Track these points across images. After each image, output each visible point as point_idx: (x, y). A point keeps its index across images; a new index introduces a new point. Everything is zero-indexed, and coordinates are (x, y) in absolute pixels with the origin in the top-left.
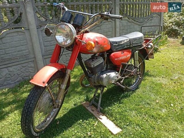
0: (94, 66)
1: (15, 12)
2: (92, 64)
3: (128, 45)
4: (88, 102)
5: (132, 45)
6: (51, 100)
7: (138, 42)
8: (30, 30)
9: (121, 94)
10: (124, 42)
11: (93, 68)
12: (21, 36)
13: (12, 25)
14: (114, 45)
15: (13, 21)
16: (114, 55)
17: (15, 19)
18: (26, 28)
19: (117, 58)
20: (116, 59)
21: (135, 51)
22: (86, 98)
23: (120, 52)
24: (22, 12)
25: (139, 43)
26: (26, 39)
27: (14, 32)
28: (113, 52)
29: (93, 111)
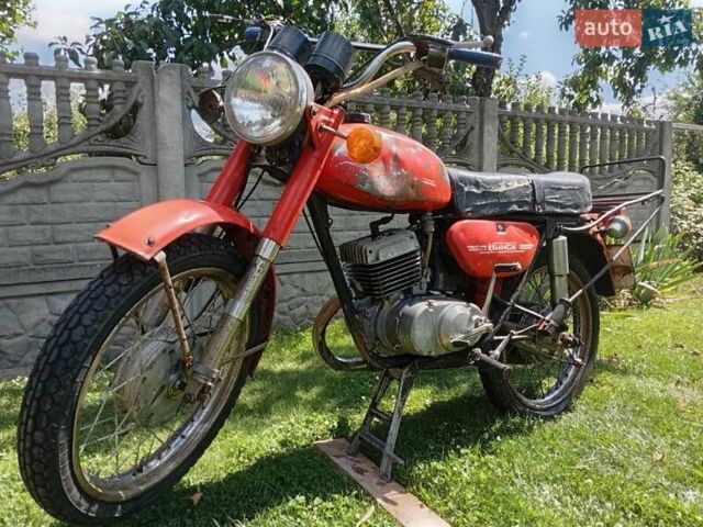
0: (378, 259)
1: (117, 98)
2: (368, 250)
3: (527, 203)
4: (343, 441)
5: (544, 209)
6: (175, 362)
7: (568, 200)
8: (160, 165)
9: (493, 422)
10: (507, 186)
11: (372, 266)
12: (121, 186)
13: (96, 140)
14: (466, 189)
15: (103, 127)
16: (463, 230)
17: (112, 122)
18: (145, 157)
19: (476, 242)
20: (472, 248)
21: (557, 237)
22: (336, 424)
23: (489, 225)
24: (140, 100)
25: (570, 206)
26: (140, 196)
27: (99, 167)
28: (461, 218)
29: (360, 471)
